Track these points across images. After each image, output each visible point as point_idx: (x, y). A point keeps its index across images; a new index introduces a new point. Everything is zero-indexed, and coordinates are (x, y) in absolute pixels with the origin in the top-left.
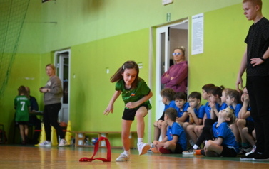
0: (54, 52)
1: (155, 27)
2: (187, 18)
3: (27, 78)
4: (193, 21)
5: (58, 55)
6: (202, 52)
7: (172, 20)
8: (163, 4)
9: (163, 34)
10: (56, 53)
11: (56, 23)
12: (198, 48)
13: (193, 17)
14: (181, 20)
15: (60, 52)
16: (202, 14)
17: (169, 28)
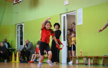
0: (16, 24)
1: (61, 14)
2: (75, 11)
3: (5, 35)
4: (78, 12)
5: (18, 26)
6: (82, 24)
7: (68, 11)
8: (65, 5)
9: (64, 17)
10: (17, 25)
11: (17, 13)
12: (80, 22)
13: (78, 10)
14: (72, 11)
15: (19, 25)
16: (82, 9)
17: (67, 14)
